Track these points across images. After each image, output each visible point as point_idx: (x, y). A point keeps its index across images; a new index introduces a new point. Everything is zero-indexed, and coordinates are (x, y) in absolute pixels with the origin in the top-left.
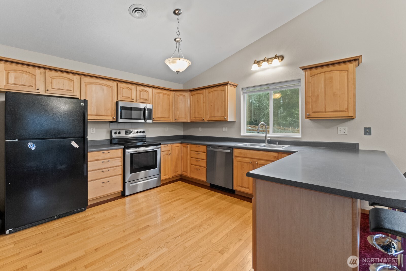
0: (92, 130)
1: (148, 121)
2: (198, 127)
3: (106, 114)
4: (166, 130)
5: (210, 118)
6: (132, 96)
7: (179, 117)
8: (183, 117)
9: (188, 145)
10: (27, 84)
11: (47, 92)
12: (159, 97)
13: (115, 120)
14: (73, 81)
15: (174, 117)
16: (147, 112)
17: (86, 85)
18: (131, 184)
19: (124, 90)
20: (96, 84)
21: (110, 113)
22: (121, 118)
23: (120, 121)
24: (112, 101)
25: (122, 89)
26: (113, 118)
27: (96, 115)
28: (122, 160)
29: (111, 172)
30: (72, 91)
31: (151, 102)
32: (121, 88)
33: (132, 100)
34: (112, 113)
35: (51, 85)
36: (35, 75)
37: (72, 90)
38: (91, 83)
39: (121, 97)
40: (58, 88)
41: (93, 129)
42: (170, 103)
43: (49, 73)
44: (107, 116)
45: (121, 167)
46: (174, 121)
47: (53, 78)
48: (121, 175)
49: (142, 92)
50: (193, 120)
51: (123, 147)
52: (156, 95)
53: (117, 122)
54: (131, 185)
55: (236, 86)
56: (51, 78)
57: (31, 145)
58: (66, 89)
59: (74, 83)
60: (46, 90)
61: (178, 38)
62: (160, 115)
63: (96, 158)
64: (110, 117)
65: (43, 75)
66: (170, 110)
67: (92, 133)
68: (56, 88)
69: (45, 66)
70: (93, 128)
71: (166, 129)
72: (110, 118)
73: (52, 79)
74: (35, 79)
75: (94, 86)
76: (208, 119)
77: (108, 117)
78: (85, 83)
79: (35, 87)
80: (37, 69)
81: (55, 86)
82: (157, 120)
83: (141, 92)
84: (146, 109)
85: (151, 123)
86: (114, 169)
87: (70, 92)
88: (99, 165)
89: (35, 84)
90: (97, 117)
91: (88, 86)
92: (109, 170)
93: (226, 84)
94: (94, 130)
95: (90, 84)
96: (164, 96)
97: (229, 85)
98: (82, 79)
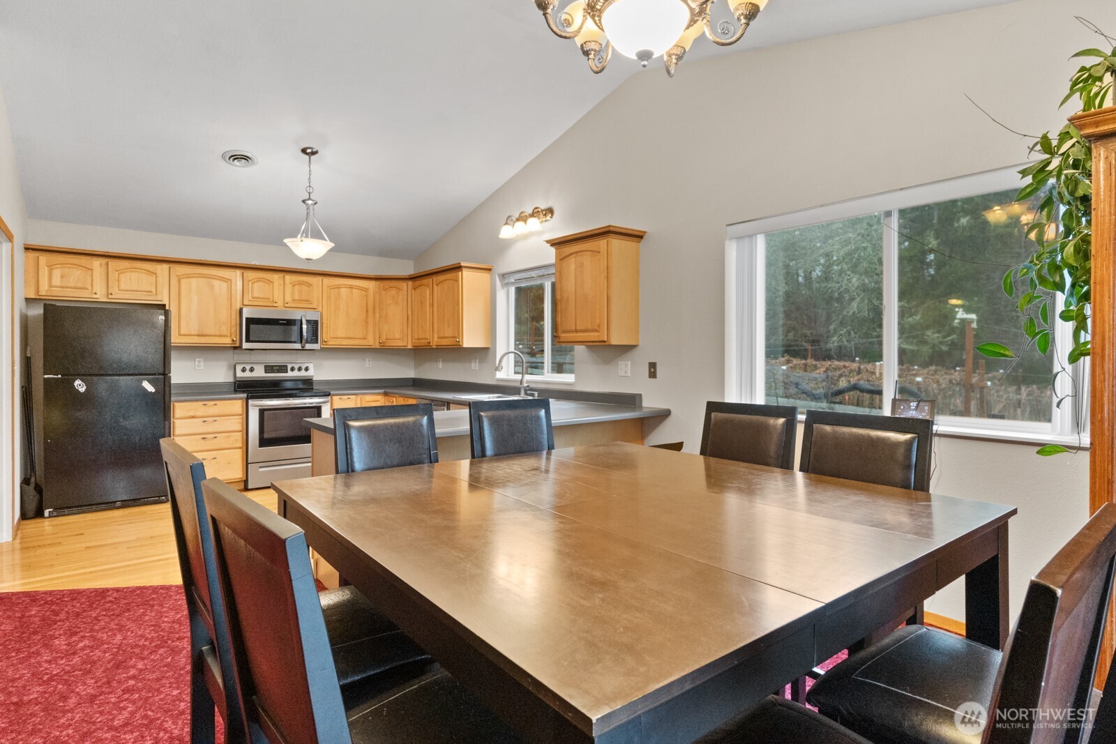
0: (197, 363)
1: (308, 346)
2: (437, 361)
3: (218, 333)
4: (367, 366)
5: (440, 340)
6: (273, 297)
7: (389, 337)
8: (396, 337)
9: (395, 399)
10: (79, 285)
11: (110, 296)
12: (339, 295)
13: (237, 345)
14: (156, 274)
15: (377, 337)
16: (304, 327)
17: (179, 281)
18: (260, 467)
19: (256, 285)
20: (198, 277)
21: (225, 330)
22: (248, 340)
23: (245, 345)
24: (231, 308)
25: (252, 283)
26: (233, 340)
27: (199, 335)
28: (243, 421)
29: (221, 441)
30: (154, 292)
31: (318, 305)
32: (249, 281)
33: (275, 305)
34: (231, 330)
35: (117, 283)
36: (92, 270)
37: (153, 290)
38: (188, 276)
39: (250, 299)
40: (128, 288)
41: (199, 362)
42: (367, 306)
43: (113, 264)
44: (220, 336)
45: (240, 433)
46: (377, 346)
47: (120, 272)
48: (241, 448)
49: (297, 287)
50: (417, 343)
51: (245, 395)
52: (332, 290)
53: (240, 347)
54: (261, 470)
55: (490, 270)
56: (117, 273)
57: (80, 385)
58: (143, 289)
59: (156, 277)
60: (108, 294)
61: (309, 199)
62: (340, 333)
63: (191, 414)
64: (227, 338)
65: (104, 266)
66: (367, 323)
67: (197, 368)
68: (125, 288)
69: (106, 254)
70: (199, 359)
71: (367, 362)
72: (227, 341)
73: (119, 274)
74: (92, 275)
75: (194, 281)
76: (437, 342)
77: (223, 338)
78: (177, 276)
79: (92, 290)
80: (94, 258)
81: (123, 287)
82: (332, 343)
83: (294, 286)
84: (304, 322)
85: (318, 350)
86: (229, 437)
87: (150, 295)
88: (196, 426)
89: (92, 285)
90: (200, 338)
91: (183, 282)
92: (215, 437)
93: (458, 268)
94: (202, 363)
95: (187, 278)
96: (352, 292)
97: (464, 269)
98: (171, 270)
